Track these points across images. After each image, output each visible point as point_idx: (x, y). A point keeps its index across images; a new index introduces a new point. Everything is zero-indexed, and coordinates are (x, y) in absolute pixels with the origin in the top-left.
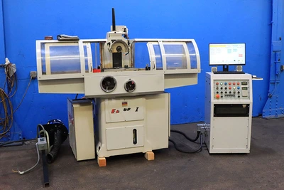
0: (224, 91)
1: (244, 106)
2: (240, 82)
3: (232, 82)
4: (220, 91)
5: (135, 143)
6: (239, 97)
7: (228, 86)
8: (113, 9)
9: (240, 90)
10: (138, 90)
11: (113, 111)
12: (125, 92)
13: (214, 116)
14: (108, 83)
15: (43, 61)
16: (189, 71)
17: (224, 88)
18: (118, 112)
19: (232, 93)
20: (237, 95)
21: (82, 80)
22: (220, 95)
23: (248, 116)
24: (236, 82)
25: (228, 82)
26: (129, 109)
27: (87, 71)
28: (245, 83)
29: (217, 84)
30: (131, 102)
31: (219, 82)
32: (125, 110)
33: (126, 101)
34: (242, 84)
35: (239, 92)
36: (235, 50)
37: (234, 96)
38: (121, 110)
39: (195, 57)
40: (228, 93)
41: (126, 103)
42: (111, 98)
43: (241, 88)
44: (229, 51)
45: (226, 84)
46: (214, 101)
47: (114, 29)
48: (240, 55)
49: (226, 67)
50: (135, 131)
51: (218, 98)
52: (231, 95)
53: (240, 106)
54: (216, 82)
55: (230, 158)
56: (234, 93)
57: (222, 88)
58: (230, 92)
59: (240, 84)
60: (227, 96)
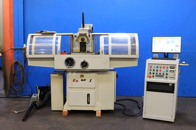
0: (155, 72)
1: (170, 85)
3: (162, 66)
4: (152, 72)
5: (88, 103)
6: (167, 77)
7: (159, 69)
8: (83, 13)
9: (169, 73)
10: (90, 67)
11: (74, 80)
12: (81, 68)
13: (147, 90)
14: (70, 62)
16: (129, 56)
17: (155, 70)
18: (77, 81)
19: (162, 74)
20: (165, 76)
21: (53, 59)
22: (152, 75)
23: (173, 93)
24: (166, 66)
25: (159, 66)
26: (85, 80)
27: (56, 54)
28: (173, 67)
29: (151, 67)
30: (86, 76)
31: (152, 65)
32: (82, 80)
33: (83, 74)
34: (171, 68)
35: (167, 74)
37: (163, 76)
38: (79, 80)
39: (135, 46)
40: (158, 74)
41: (83, 76)
42: (73, 71)
43: (169, 71)
44: (168, 43)
45: (157, 67)
46: (147, 79)
47: (83, 26)
48: (177, 46)
49: (166, 55)
50: (88, 95)
51: (150, 77)
52: (160, 76)
53: (168, 84)
54: (150, 65)
55: (156, 123)
56: (163, 74)
57: (154, 70)
58: (160, 74)
59: (169, 67)
60: (158, 76)
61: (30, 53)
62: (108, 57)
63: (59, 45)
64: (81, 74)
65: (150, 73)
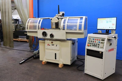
0: (92, 43)
1: (100, 53)
2: (101, 39)
3: (97, 39)
5: (56, 59)
6: (98, 47)
7: (94, 41)
11: (48, 45)
12: (50, 38)
13: (87, 55)
14: (44, 34)
15: (28, 25)
18: (50, 45)
19: (96, 45)
23: (102, 58)
24: (99, 39)
25: (95, 38)
26: (54, 45)
27: (38, 29)
28: (103, 40)
29: (90, 39)
32: (52, 45)
35: (99, 45)
36: (110, 22)
37: (96, 46)
40: (94, 44)
41: (53, 42)
42: (47, 39)
43: (100, 43)
44: (107, 22)
46: (87, 47)
48: (113, 24)
49: (107, 31)
50: (56, 54)
51: (89, 46)
52: (95, 46)
53: (99, 52)
57: (91, 41)
59: (101, 40)
61: (27, 29)
62: (64, 32)
63: (40, 24)
64: (52, 41)
65: (89, 43)
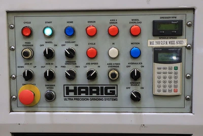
0: (60, 68)
3: (103, 22)
29: (28, 33)
45: (70, 33)
56: (114, 77)
57: (49, 55)
58: (92, 76)
60: (78, 91)
